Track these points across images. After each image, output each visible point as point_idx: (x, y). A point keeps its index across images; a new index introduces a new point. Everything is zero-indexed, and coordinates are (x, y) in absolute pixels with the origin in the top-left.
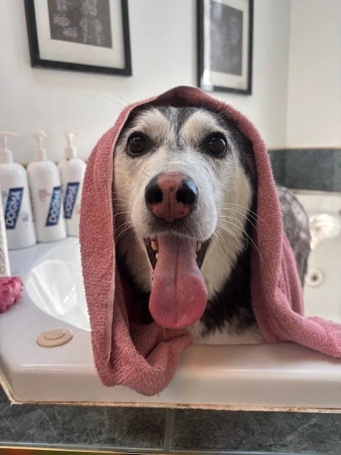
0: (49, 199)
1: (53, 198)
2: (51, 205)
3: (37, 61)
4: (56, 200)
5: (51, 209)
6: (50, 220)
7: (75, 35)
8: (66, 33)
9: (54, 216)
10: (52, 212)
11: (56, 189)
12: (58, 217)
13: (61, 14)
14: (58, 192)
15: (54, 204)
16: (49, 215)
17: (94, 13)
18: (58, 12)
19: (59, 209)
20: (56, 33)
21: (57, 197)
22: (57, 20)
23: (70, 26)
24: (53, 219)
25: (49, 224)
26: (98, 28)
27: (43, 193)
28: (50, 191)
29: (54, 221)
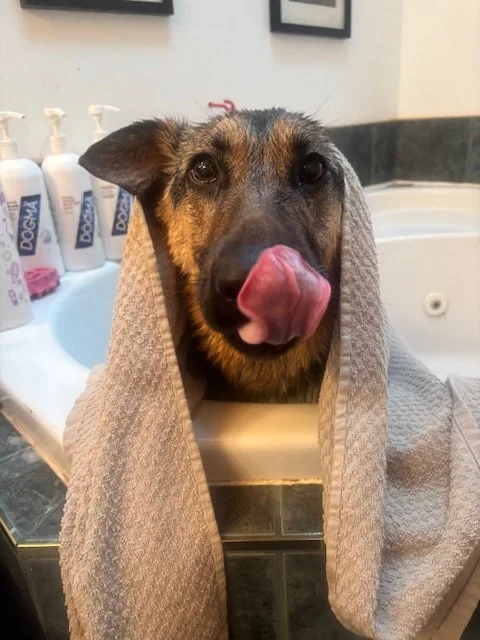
0: (77, 209)
1: (84, 207)
2: (81, 217)
4: (88, 211)
5: (82, 223)
6: (82, 239)
9: (87, 233)
10: (84, 227)
11: (88, 194)
12: (92, 234)
14: (89, 199)
15: (85, 216)
16: (80, 232)
19: (93, 223)
21: (88, 205)
24: (86, 237)
25: (80, 245)
27: (69, 201)
28: (79, 198)
29: (89, 241)
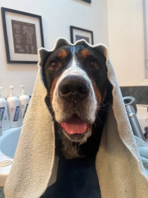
0: (14, 111)
1: (16, 110)
2: (15, 113)
3: (9, 61)
4: (17, 111)
5: (15, 115)
6: (15, 119)
7: (24, 51)
8: (20, 51)
9: (16, 117)
10: (16, 116)
11: (18, 107)
12: (18, 118)
13: (19, 44)
14: (18, 108)
15: (16, 113)
16: (15, 117)
17: (31, 43)
18: (17, 44)
20: (17, 51)
22: (17, 47)
23: (22, 48)
25: (14, 120)
26: (33, 48)
27: (12, 109)
28: (15, 108)
29: (17, 119)
